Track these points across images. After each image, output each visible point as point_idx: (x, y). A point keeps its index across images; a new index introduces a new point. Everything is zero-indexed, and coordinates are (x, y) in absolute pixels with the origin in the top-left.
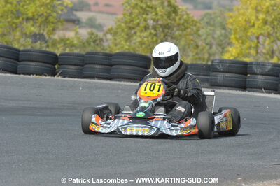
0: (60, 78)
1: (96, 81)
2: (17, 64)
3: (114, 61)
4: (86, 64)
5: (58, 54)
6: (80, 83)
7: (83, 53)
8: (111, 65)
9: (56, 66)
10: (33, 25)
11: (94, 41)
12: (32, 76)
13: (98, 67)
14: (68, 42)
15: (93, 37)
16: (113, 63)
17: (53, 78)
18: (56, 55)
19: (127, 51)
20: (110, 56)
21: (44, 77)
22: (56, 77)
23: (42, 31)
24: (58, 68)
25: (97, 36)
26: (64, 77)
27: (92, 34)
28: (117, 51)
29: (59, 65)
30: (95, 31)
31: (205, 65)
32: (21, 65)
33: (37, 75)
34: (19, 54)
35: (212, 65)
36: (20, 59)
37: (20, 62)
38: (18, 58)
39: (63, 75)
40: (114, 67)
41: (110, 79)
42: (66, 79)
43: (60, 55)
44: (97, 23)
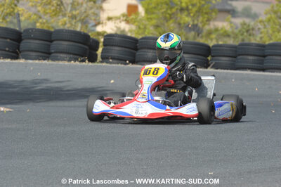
0: (213, 70)
1: (249, 72)
3: (267, 51)
4: (239, 55)
5: (211, 44)
6: (233, 74)
7: (237, 44)
8: (264, 56)
9: (209, 58)
10: (187, 16)
11: (247, 31)
13: (251, 58)
14: (221, 32)
15: (245, 27)
16: (266, 54)
17: (205, 70)
18: (209, 47)
19: (279, 41)
20: (262, 47)
22: (209, 69)
23: (196, 22)
24: (211, 60)
25: (249, 26)
26: (217, 69)
27: (245, 24)
28: (271, 42)
29: (212, 56)
30: (247, 21)
39: (216, 67)
40: (267, 58)
41: (263, 70)
42: (219, 70)
43: (213, 46)
44: (253, 12)
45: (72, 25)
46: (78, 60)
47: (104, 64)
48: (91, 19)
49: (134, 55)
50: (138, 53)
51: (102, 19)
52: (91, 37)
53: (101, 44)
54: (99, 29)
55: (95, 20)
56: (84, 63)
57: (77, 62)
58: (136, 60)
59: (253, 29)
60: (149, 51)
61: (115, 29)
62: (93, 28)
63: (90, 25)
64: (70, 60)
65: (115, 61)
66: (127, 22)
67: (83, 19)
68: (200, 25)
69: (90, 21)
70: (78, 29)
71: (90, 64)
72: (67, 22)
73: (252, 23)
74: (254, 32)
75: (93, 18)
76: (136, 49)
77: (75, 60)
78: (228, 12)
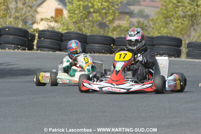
2: (86, 46)
3: (155, 42)
5: (114, 37)
8: (154, 45)
11: (142, 28)
12: (96, 54)
15: (140, 24)
16: (154, 44)
18: (114, 39)
19: (165, 35)
20: (152, 38)
21: (105, 55)
23: (104, 21)
24: (115, 48)
25: (143, 24)
27: (140, 22)
28: (159, 35)
29: (116, 46)
30: (141, 20)
32: (88, 47)
33: (100, 53)
34: (86, 39)
36: (88, 42)
37: (87, 44)
38: (86, 41)
40: (156, 46)
43: (117, 38)
44: (145, 14)
45: (15, 23)
46: (19, 48)
47: (39, 52)
48: (29, 19)
50: (63, 44)
51: (37, 19)
52: (30, 32)
53: (37, 37)
54: (35, 26)
55: (32, 20)
56: (24, 51)
57: (19, 50)
58: (62, 49)
59: (146, 26)
61: (47, 26)
62: (30, 26)
63: (29, 24)
64: (14, 49)
65: (47, 49)
66: (56, 21)
67: (23, 19)
68: (107, 23)
69: (29, 21)
70: (20, 26)
71: (29, 51)
72: (12, 21)
73: (146, 22)
74: (147, 28)
75: (31, 19)
76: (62, 41)
77: (18, 49)
78: (127, 13)
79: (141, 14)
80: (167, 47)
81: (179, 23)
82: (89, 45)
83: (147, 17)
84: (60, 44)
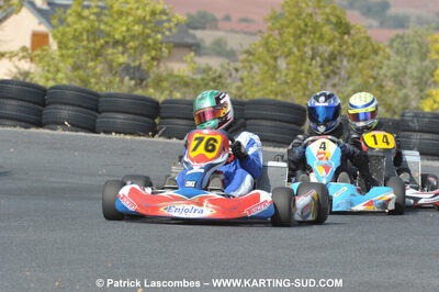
0: (162, 139)
2: (96, 117)
3: (248, 112)
5: (160, 97)
9: (157, 121)
10: (123, 53)
14: (177, 79)
16: (249, 116)
17: (151, 139)
18: (157, 103)
19: (272, 97)
21: (137, 138)
22: (157, 139)
23: (137, 63)
24: (160, 124)
26: (170, 138)
28: (258, 96)
29: (162, 118)
31: (390, 120)
32: (102, 119)
33: (126, 134)
34: (98, 101)
35: (403, 120)
36: (100, 109)
37: (99, 113)
38: (97, 106)
39: (167, 135)
40: (252, 121)
42: (173, 140)
43: (163, 103)
44: (228, 48)
49: (40, 114)
50: (46, 111)
58: (43, 121)
60: (64, 107)
65: (10, 122)
66: (32, 60)
68: (144, 67)
76: (44, 105)
78: (189, 47)
79: (220, 50)
80: (273, 123)
81: (300, 71)
82: (103, 115)
83: (231, 55)
84: (41, 111)
